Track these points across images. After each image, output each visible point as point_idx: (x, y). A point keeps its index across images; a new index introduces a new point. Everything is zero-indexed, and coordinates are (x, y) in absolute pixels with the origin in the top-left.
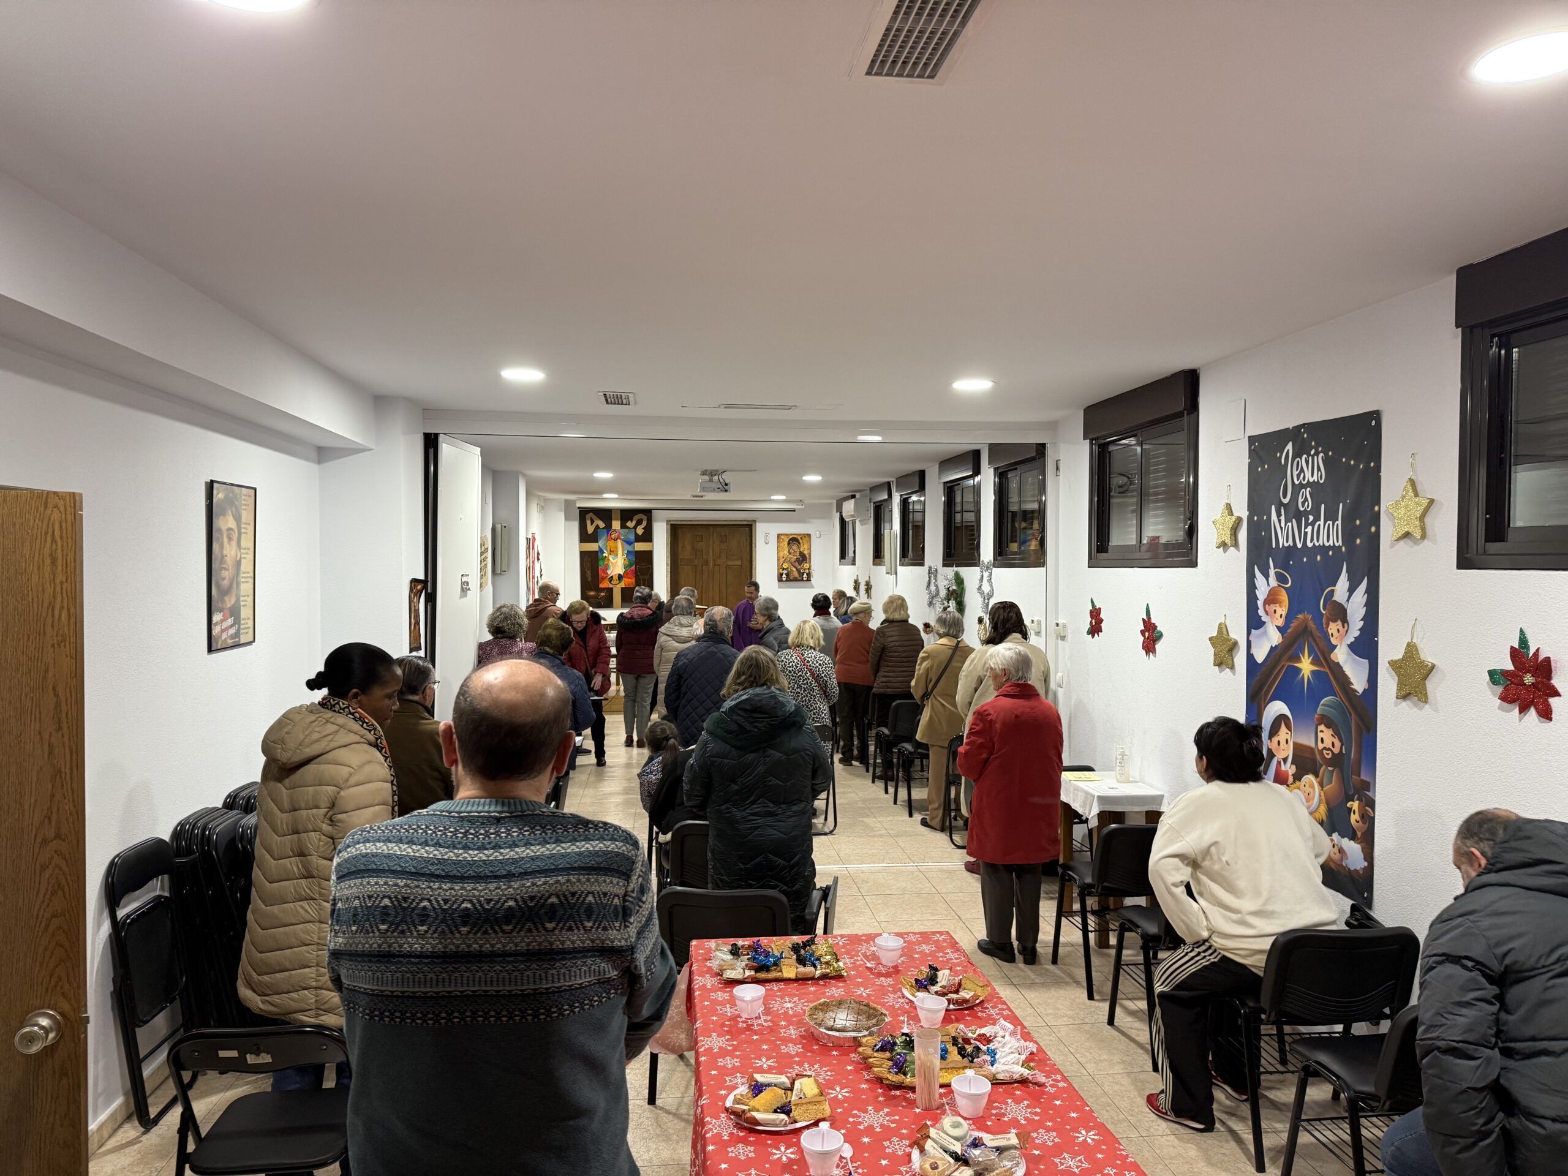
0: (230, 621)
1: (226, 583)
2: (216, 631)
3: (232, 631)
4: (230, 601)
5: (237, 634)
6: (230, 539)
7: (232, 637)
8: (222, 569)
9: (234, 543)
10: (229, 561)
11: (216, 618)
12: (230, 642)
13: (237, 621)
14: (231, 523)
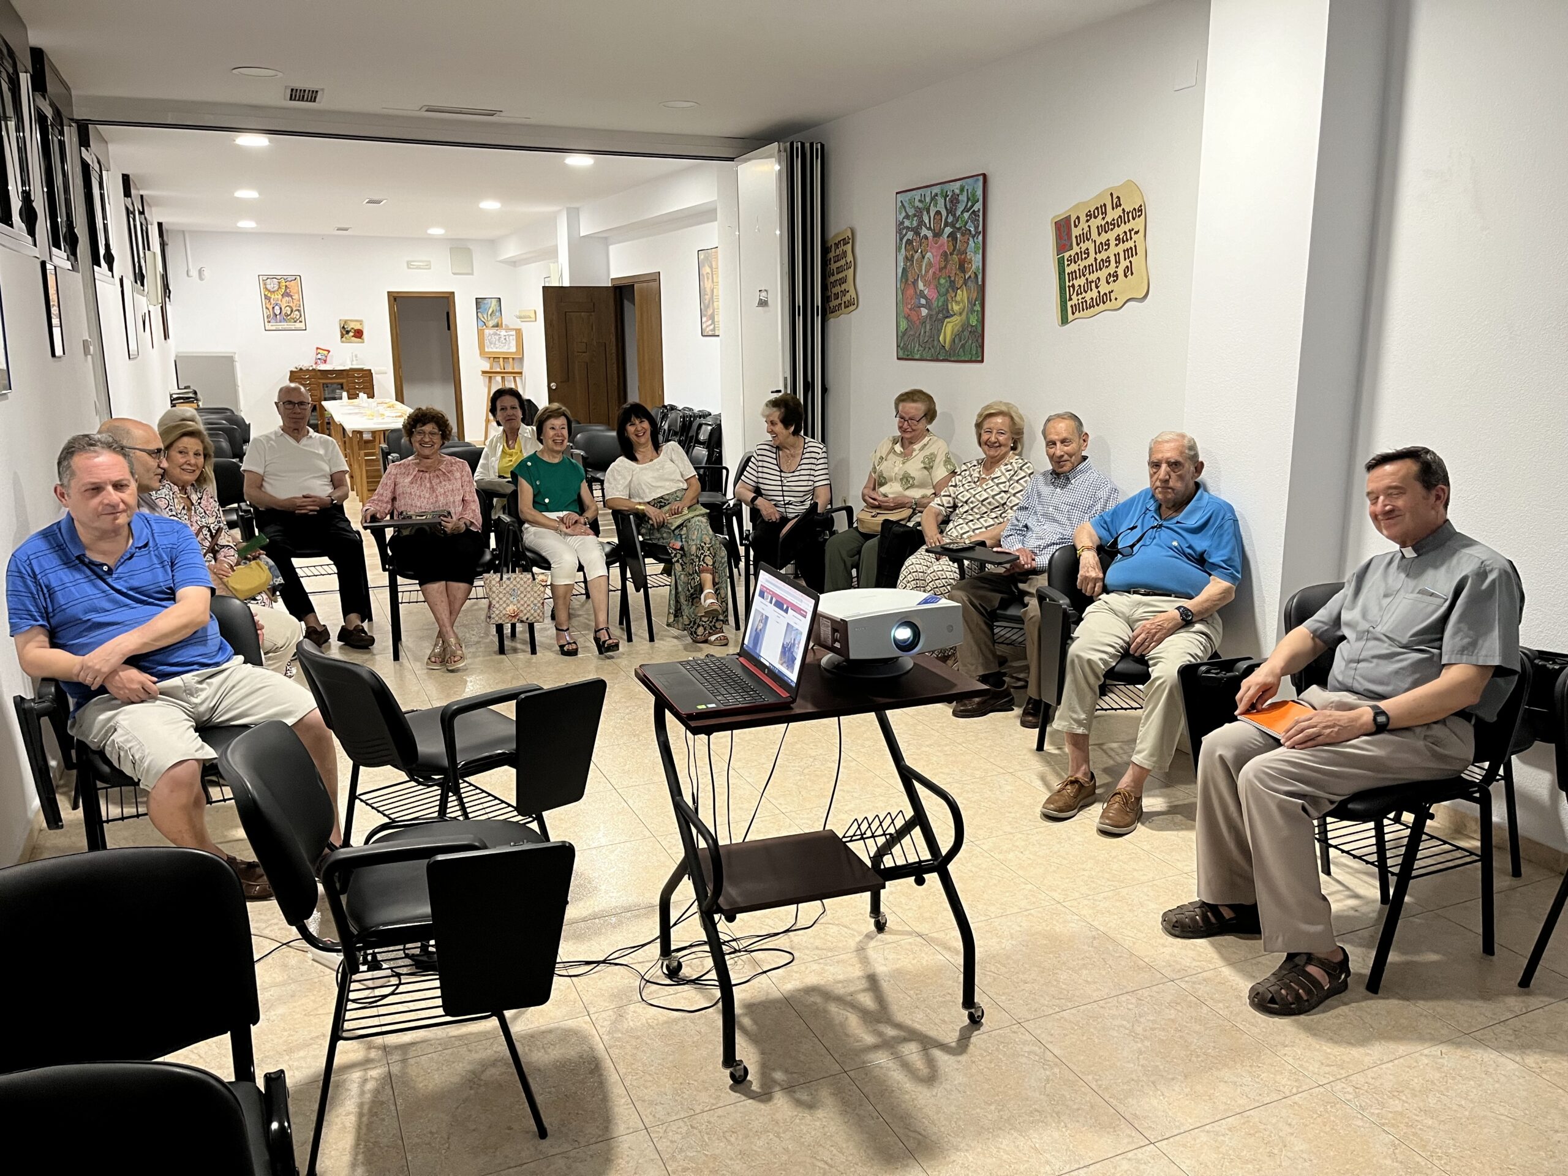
0: (710, 322)
1: (707, 302)
2: (704, 326)
3: (712, 327)
4: (710, 312)
5: (714, 330)
6: (708, 279)
7: (711, 330)
8: (705, 294)
9: (710, 280)
10: (708, 291)
11: (704, 319)
12: (710, 333)
13: (713, 322)
14: (708, 270)
